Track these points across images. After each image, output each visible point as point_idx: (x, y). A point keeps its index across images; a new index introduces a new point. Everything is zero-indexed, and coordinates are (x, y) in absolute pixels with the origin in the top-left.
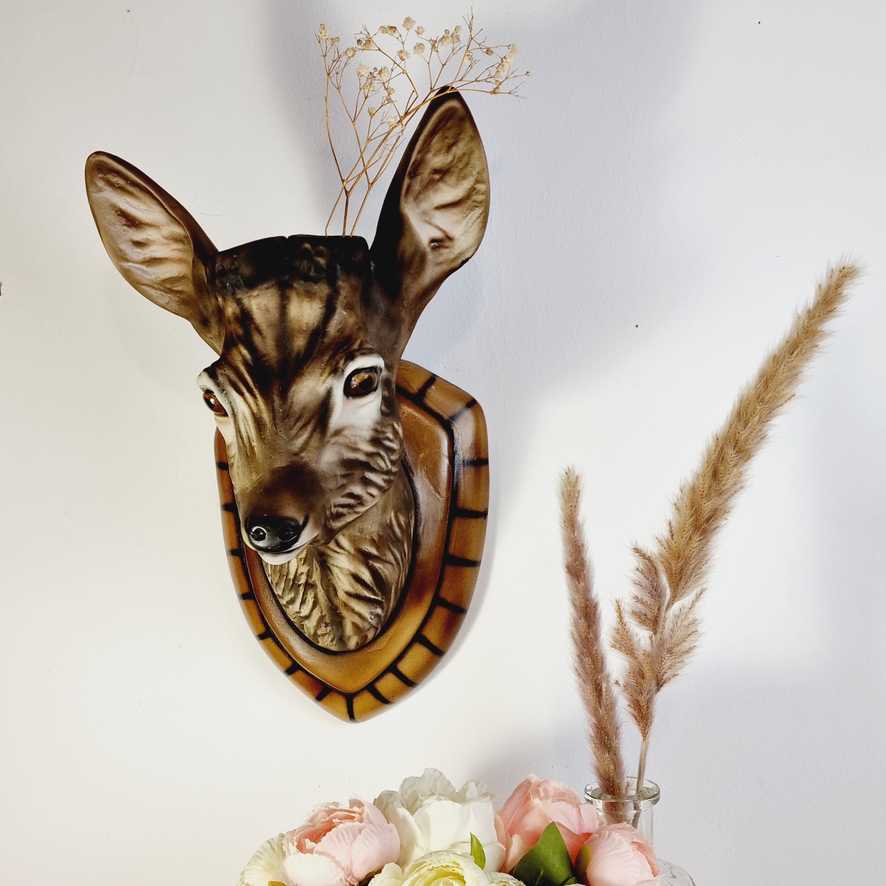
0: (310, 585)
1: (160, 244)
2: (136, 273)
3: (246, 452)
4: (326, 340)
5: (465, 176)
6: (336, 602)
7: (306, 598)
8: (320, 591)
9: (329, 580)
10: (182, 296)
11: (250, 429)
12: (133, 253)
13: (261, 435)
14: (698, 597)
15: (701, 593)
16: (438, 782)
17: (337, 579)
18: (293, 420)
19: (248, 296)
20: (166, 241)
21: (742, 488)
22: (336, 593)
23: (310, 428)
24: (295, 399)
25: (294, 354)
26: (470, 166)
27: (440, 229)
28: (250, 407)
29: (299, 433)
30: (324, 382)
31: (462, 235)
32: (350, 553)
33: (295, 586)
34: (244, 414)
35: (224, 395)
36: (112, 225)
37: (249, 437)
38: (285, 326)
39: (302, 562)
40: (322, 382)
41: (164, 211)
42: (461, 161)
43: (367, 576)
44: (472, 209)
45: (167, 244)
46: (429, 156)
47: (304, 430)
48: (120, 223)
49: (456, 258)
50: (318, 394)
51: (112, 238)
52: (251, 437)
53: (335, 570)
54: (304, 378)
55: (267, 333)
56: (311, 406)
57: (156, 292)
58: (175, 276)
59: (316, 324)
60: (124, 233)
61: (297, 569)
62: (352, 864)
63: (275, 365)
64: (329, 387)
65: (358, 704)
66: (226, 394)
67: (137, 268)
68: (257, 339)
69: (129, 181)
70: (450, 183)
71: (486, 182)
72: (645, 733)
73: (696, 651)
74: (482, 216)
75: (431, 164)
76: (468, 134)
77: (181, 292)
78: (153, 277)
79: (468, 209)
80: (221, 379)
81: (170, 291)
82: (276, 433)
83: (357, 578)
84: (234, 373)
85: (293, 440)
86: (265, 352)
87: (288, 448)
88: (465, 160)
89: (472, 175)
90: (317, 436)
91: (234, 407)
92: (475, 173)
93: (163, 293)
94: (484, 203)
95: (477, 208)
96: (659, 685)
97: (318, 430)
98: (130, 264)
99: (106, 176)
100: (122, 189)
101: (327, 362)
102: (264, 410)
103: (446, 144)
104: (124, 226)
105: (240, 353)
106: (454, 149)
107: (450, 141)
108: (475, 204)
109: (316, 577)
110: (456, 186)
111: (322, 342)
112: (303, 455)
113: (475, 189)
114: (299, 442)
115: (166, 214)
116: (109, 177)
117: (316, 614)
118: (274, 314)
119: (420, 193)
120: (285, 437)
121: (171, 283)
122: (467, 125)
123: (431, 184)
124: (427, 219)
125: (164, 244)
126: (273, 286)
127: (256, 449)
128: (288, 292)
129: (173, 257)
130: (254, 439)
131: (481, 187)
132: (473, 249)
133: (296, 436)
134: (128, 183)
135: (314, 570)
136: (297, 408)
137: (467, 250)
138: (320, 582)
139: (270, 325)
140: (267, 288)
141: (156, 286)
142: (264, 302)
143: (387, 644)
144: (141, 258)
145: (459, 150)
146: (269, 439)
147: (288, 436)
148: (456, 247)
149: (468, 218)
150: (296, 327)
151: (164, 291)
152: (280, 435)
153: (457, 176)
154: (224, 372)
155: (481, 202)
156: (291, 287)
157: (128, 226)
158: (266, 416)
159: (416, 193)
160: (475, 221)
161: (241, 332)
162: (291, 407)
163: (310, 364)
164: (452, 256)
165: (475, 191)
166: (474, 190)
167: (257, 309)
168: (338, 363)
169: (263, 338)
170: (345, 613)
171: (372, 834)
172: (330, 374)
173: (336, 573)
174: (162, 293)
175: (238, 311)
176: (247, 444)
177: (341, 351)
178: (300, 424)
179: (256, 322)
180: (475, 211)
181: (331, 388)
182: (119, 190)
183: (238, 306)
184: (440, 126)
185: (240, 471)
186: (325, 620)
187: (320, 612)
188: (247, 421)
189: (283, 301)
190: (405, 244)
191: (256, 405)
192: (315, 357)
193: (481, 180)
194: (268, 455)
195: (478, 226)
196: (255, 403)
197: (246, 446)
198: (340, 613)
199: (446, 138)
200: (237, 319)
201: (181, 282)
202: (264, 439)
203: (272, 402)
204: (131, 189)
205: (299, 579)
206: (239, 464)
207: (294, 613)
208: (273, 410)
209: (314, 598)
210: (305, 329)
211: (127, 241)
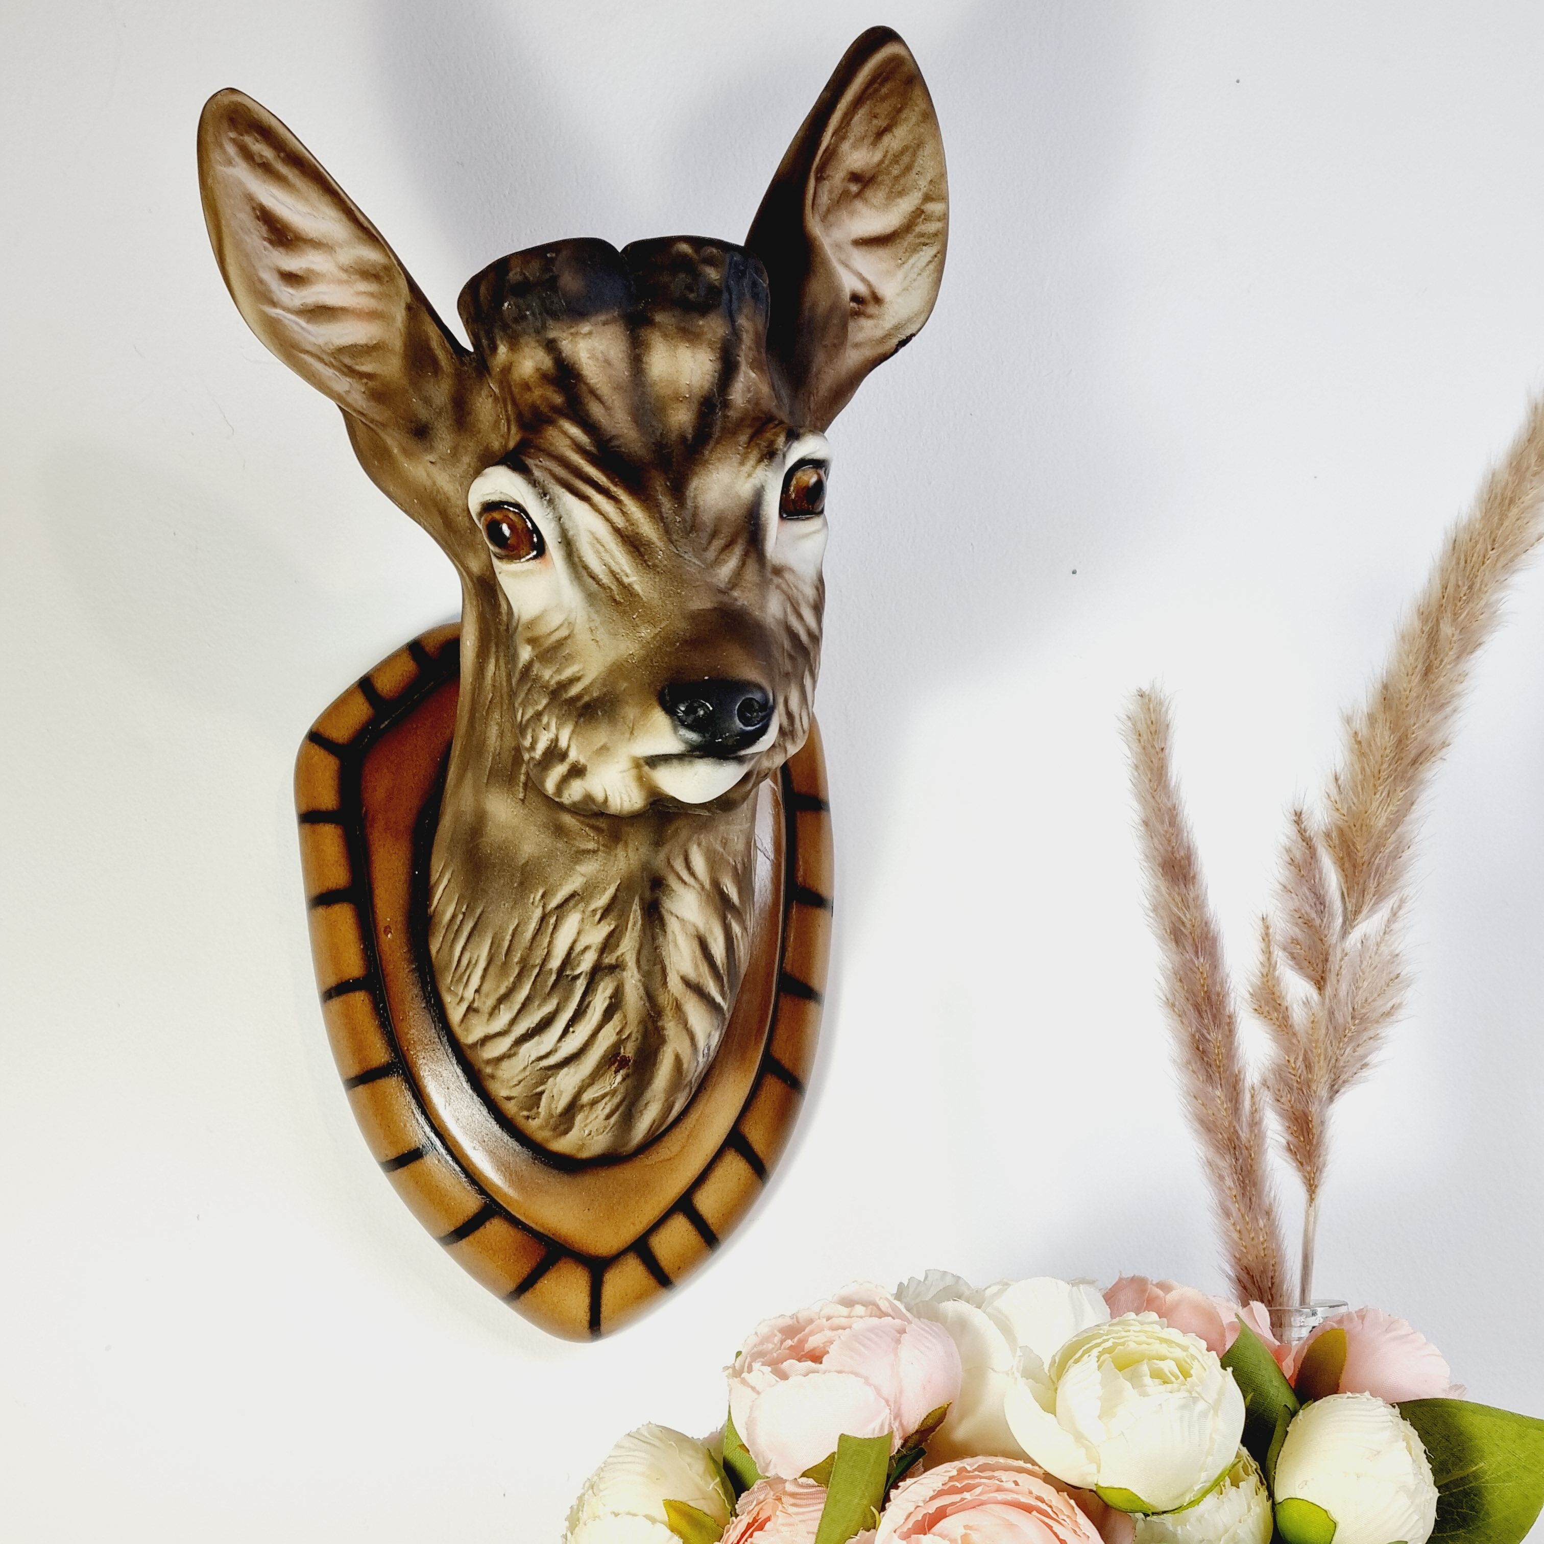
0: (606, 968)
1: (334, 281)
2: (291, 329)
3: (612, 597)
4: (731, 413)
5: (903, 190)
6: (663, 999)
7: (590, 1002)
8: (632, 976)
9: (656, 948)
10: (371, 384)
11: (613, 557)
12: (282, 292)
13: (645, 561)
14: (1394, 914)
15: (1400, 907)
17: (671, 946)
18: (704, 537)
19: (572, 334)
20: (344, 276)
21: (1455, 711)
22: (666, 979)
23: (738, 551)
24: (701, 503)
25: (673, 436)
26: (914, 171)
27: (863, 280)
28: (607, 519)
29: (721, 557)
30: (749, 475)
31: (898, 295)
32: (703, 887)
33: (564, 982)
34: (592, 534)
35: (545, 502)
36: (245, 233)
37: (613, 573)
38: (643, 393)
39: (598, 916)
40: (746, 475)
42: (897, 162)
44: (915, 249)
45: (347, 282)
46: (845, 146)
47: (729, 553)
48: (258, 233)
49: (888, 336)
50: (740, 497)
51: (247, 256)
52: (619, 571)
53: (673, 925)
54: (710, 467)
55: (613, 401)
56: (731, 516)
57: (324, 369)
58: (360, 343)
59: (707, 385)
60: (266, 253)
61: (575, 942)
62: (901, 1392)
63: (642, 452)
64: (759, 486)
65: (612, 1285)
66: (551, 502)
67: (291, 321)
68: (596, 411)
69: (284, 150)
70: (875, 203)
71: (943, 198)
72: (1312, 1186)
73: (1401, 1014)
74: (936, 259)
75: (847, 163)
76: (916, 108)
77: (370, 376)
78: (321, 341)
79: (906, 250)
80: (537, 473)
81: (350, 372)
82: (679, 555)
83: (704, 947)
84: (559, 466)
85: (712, 567)
86: (614, 432)
87: (708, 581)
88: (906, 159)
89: (916, 187)
90: (752, 566)
91: (568, 525)
92: (923, 183)
93: (338, 374)
94: (939, 239)
95: (924, 247)
96: (1335, 1089)
97: (752, 558)
98: (279, 311)
99: (241, 137)
100: (265, 168)
101: (748, 444)
102: (642, 520)
103: (875, 130)
104: (265, 240)
105: (565, 434)
106: (887, 139)
107: (881, 123)
108: (922, 240)
109: (628, 947)
110: (885, 207)
111: (726, 417)
112: (735, 594)
113: (923, 212)
114: (725, 571)
115: (349, 223)
116: (248, 139)
118: (622, 369)
119: (828, 211)
120: (697, 562)
121: (353, 356)
122: (917, 92)
123: (844, 199)
124: (846, 258)
125: (340, 282)
126: (614, 320)
127: (637, 588)
128: (644, 333)
129: (358, 306)
130: (628, 571)
131: (934, 208)
132: (920, 320)
133: (718, 562)
134: (279, 156)
135: (630, 926)
136: (707, 517)
137: (910, 320)
138: (634, 956)
139: (618, 388)
140: (605, 323)
141: (325, 357)
142: (602, 348)
143: (683, 1147)
144: (297, 303)
145: (895, 141)
146: (665, 566)
147: (703, 561)
148: (887, 317)
149: (905, 266)
150: (667, 392)
151: (340, 370)
152: (688, 559)
153: (887, 190)
154: (540, 463)
155: (936, 235)
156: (650, 323)
157: (271, 242)
158: (647, 529)
159: (825, 209)
160: (923, 269)
161: (558, 399)
162: (695, 515)
163: (715, 446)
164: (879, 333)
165: (923, 217)
166: (919, 216)
167: (589, 359)
168: (772, 443)
169: (607, 409)
170: (671, 1028)
171: (926, 1335)
172: (760, 461)
173: (673, 932)
174: (336, 372)
175: (548, 364)
176: (610, 585)
177: (771, 425)
178: (718, 543)
179: (588, 381)
180: (922, 253)
181: (763, 487)
182: (260, 172)
183: (549, 354)
184: (871, 90)
185: (601, 634)
186: (622, 1050)
187: (618, 1030)
188: (603, 546)
189: (635, 349)
190: (816, 288)
191: (621, 514)
192: (720, 438)
193: (934, 196)
194: (672, 590)
195: (931, 278)
196: (618, 511)
197: (610, 588)
198: (663, 1029)
199: (875, 117)
200: (545, 377)
201: (370, 356)
202: (655, 566)
203: (658, 505)
204: (284, 169)
205: (576, 962)
206: (592, 624)
207: (525, 1068)
208: (662, 519)
209: (611, 998)
210: (687, 396)
211: (270, 268)
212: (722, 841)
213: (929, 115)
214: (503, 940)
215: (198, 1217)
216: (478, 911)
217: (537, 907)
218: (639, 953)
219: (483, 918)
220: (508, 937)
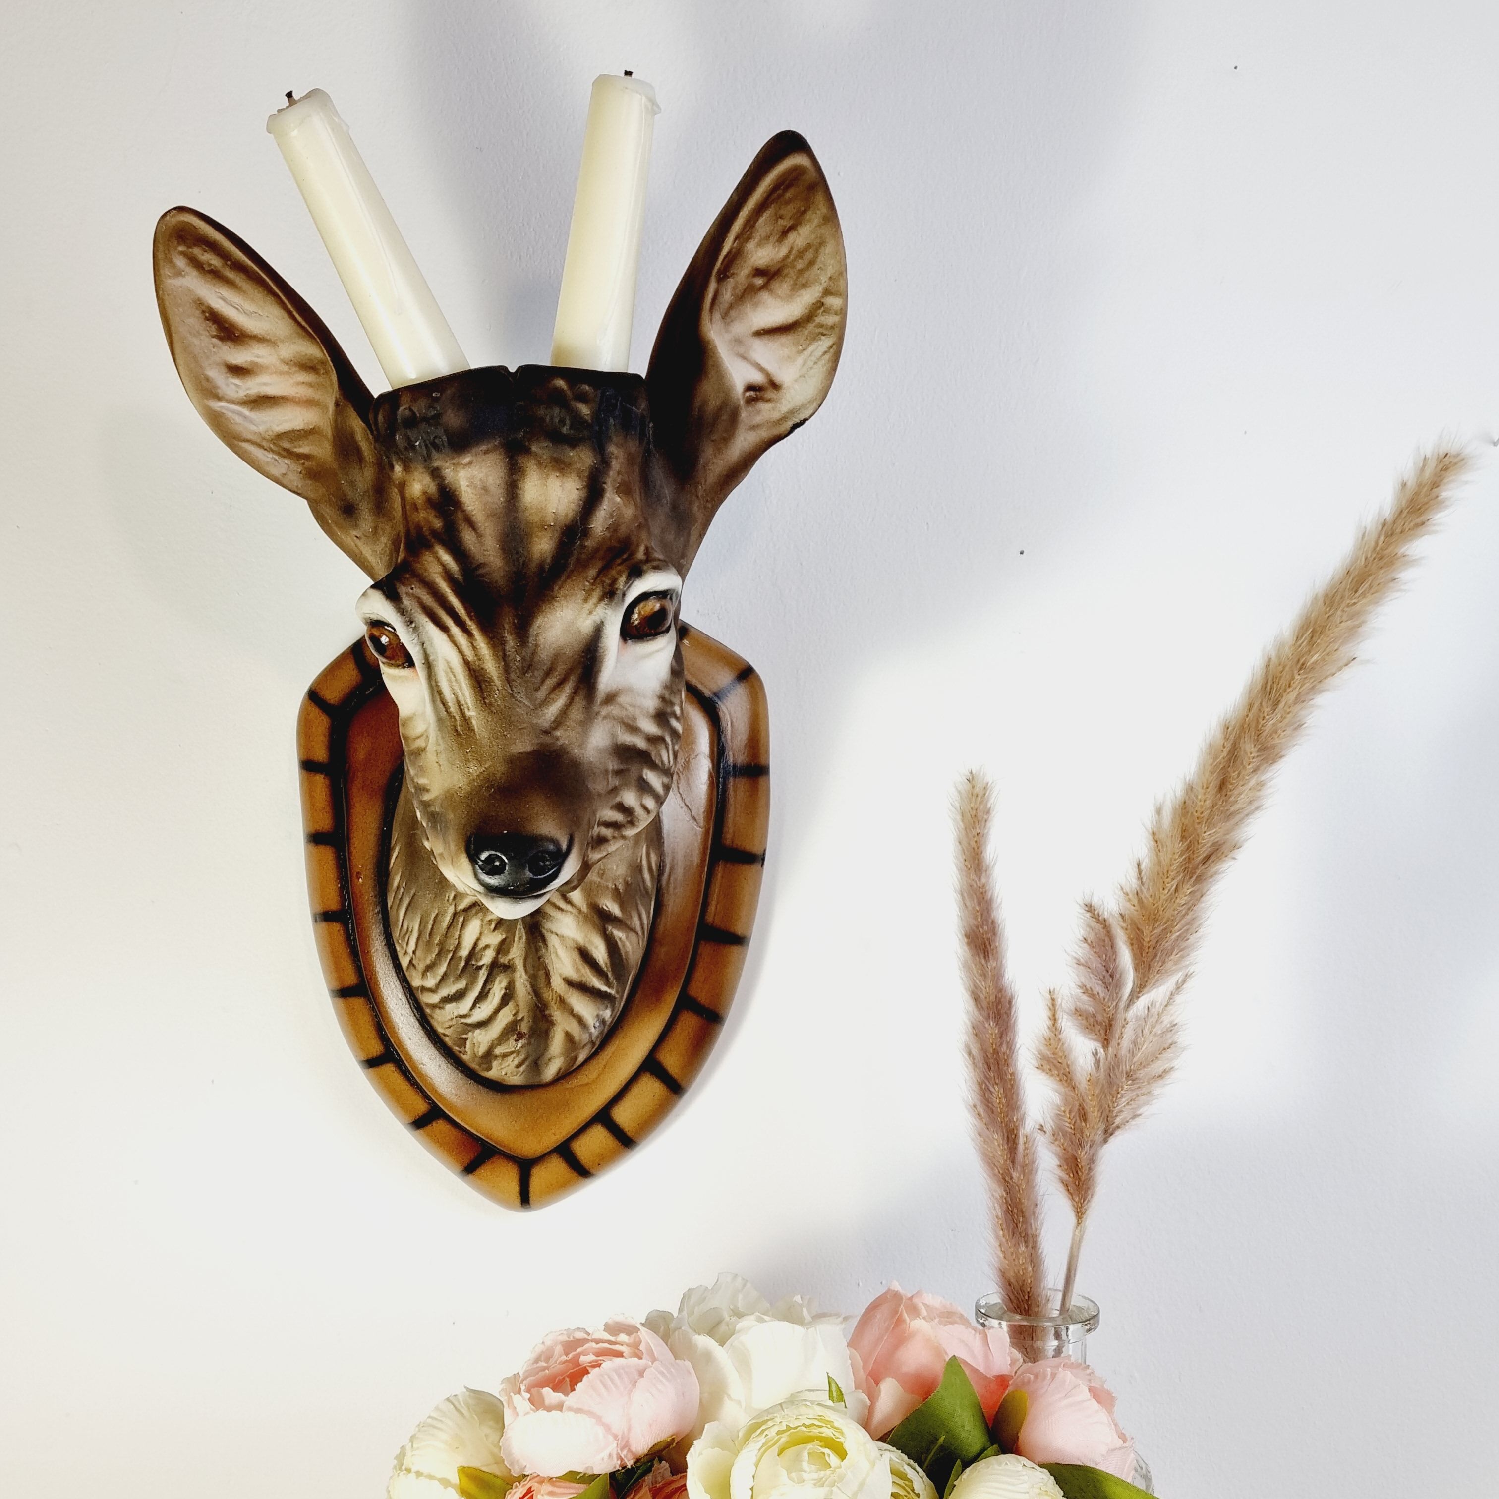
0: (501, 965)
1: (276, 372)
2: (234, 420)
3: (455, 727)
4: (589, 543)
5: (806, 283)
6: (547, 996)
7: (490, 989)
8: (521, 977)
9: (539, 958)
10: (307, 464)
11: (461, 688)
12: (227, 385)
13: (484, 698)
14: (1179, 987)
15: (1184, 982)
16: (740, 1296)
17: (553, 956)
18: (539, 674)
19: (454, 464)
20: (286, 368)
21: (1257, 809)
22: (549, 980)
23: (568, 688)
24: (541, 640)
25: (533, 566)
26: (817, 267)
28: (460, 652)
29: (552, 696)
30: (591, 612)
31: (796, 381)
32: (580, 911)
33: (470, 969)
34: (448, 662)
35: (411, 629)
36: (195, 336)
37: (459, 703)
38: (515, 518)
39: (493, 926)
40: (588, 612)
41: (286, 315)
42: (801, 258)
43: (600, 953)
44: (814, 338)
45: (287, 373)
46: (751, 246)
47: (560, 691)
48: (208, 333)
49: (784, 418)
50: (580, 632)
51: (195, 357)
52: (463, 702)
53: (553, 941)
54: (556, 604)
55: (485, 529)
56: (568, 652)
57: (264, 455)
58: (298, 428)
59: (571, 514)
60: (214, 350)
61: (478, 940)
62: (629, 1429)
63: (501, 582)
64: (599, 622)
65: (539, 1177)
66: (416, 629)
67: (233, 412)
68: (468, 538)
69: (230, 260)
70: (780, 293)
71: (843, 294)
72: (1080, 1213)
73: (1174, 1075)
74: (832, 350)
75: (752, 260)
76: (818, 212)
77: (307, 457)
78: (262, 429)
79: (807, 338)
80: (407, 602)
81: (289, 454)
82: (512, 696)
83: (585, 955)
84: (428, 594)
85: (540, 707)
86: (482, 560)
87: (534, 722)
88: (809, 255)
89: (817, 280)
90: (580, 703)
91: (429, 651)
92: (824, 279)
93: (276, 457)
94: (837, 330)
95: (823, 337)
96: (1108, 1133)
97: (582, 693)
98: (223, 404)
99: (190, 250)
100: (215, 274)
101: (595, 579)
102: (487, 657)
103: (780, 228)
104: (215, 338)
105: (438, 559)
106: (792, 236)
107: (786, 223)
108: (821, 330)
109: (516, 953)
110: (789, 298)
111: (583, 547)
112: (558, 733)
113: (823, 304)
114: (552, 711)
115: (290, 321)
116: (197, 251)
117: (505, 1017)
118: (498, 495)
119: (731, 307)
120: (527, 703)
121: (291, 441)
122: (820, 198)
123: (748, 293)
124: (742, 350)
125: (282, 373)
126: (495, 448)
127: (474, 722)
128: (521, 460)
129: (297, 395)
130: (471, 706)
131: (833, 302)
132: (815, 405)
133: (546, 702)
134: (227, 265)
135: (516, 939)
136: (544, 655)
137: (803, 406)
138: (522, 961)
139: (491, 515)
140: (486, 452)
141: (264, 443)
142: (481, 475)
143: (599, 1075)
144: (242, 394)
145: (799, 238)
147: (533, 701)
148: (784, 401)
149: (805, 352)
150: (535, 518)
151: (279, 454)
152: (519, 699)
153: (792, 282)
154: (411, 591)
155: (832, 327)
156: (527, 451)
157: (221, 339)
158: (491, 667)
159: (726, 306)
160: (819, 359)
161: (438, 524)
162: (534, 653)
163: (565, 581)
164: (776, 415)
165: (822, 309)
166: (820, 308)
167: (468, 486)
168: (614, 581)
169: (479, 536)
170: (557, 1015)
171: (661, 1378)
172: (601, 599)
173: (554, 946)
174: (274, 456)
175: (432, 488)
176: (455, 715)
177: (619, 561)
178: (550, 682)
179: (465, 508)
180: (820, 343)
181: (602, 622)
182: (209, 276)
183: (434, 480)
184: (775, 196)
185: (443, 760)
186: (518, 1028)
187: (513, 1013)
188: (454, 676)
189: (512, 475)
190: (708, 390)
191: (471, 648)
192: (572, 571)
193: (833, 291)
194: (500, 732)
195: (825, 368)
196: (470, 644)
197: (454, 717)
198: (550, 1016)
199: (781, 217)
200: (430, 502)
201: (308, 439)
202: (491, 704)
203: (503, 643)
204: (231, 274)
205: (479, 956)
206: (439, 748)
207: (452, 1019)
208: (505, 657)
209: (506, 989)
210: (552, 524)
211: (218, 364)
212: (598, 873)
213: (831, 217)
214: (428, 923)
215: (213, 1081)
216: (412, 892)
217: (451, 905)
218: (525, 960)
219: (415, 900)
220: (431, 922)
